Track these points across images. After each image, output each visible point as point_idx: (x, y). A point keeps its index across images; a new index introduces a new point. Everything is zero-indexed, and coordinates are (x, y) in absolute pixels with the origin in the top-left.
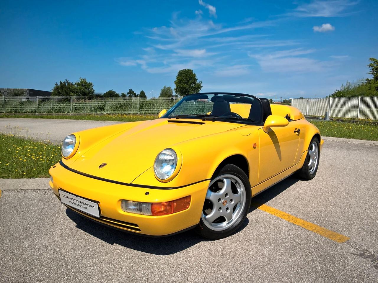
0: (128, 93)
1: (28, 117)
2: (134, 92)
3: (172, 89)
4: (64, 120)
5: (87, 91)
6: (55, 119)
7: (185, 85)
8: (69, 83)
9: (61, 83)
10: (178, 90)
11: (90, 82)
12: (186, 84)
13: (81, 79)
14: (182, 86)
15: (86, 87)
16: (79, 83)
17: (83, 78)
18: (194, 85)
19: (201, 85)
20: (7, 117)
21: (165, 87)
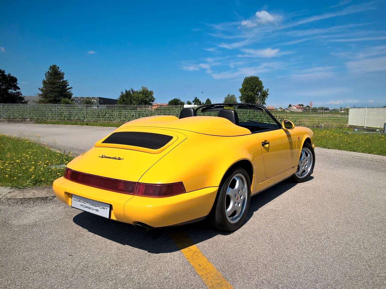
0: (193, 102)
1: (76, 124)
2: (200, 101)
3: (236, 97)
4: (105, 128)
5: (147, 99)
6: (99, 126)
7: (250, 93)
8: (133, 92)
9: (126, 91)
10: (243, 98)
11: (151, 91)
12: (251, 91)
13: (143, 88)
14: (247, 94)
15: (147, 95)
16: (140, 92)
17: (144, 86)
18: (260, 93)
19: (268, 93)
20: (58, 123)
21: (229, 95)
